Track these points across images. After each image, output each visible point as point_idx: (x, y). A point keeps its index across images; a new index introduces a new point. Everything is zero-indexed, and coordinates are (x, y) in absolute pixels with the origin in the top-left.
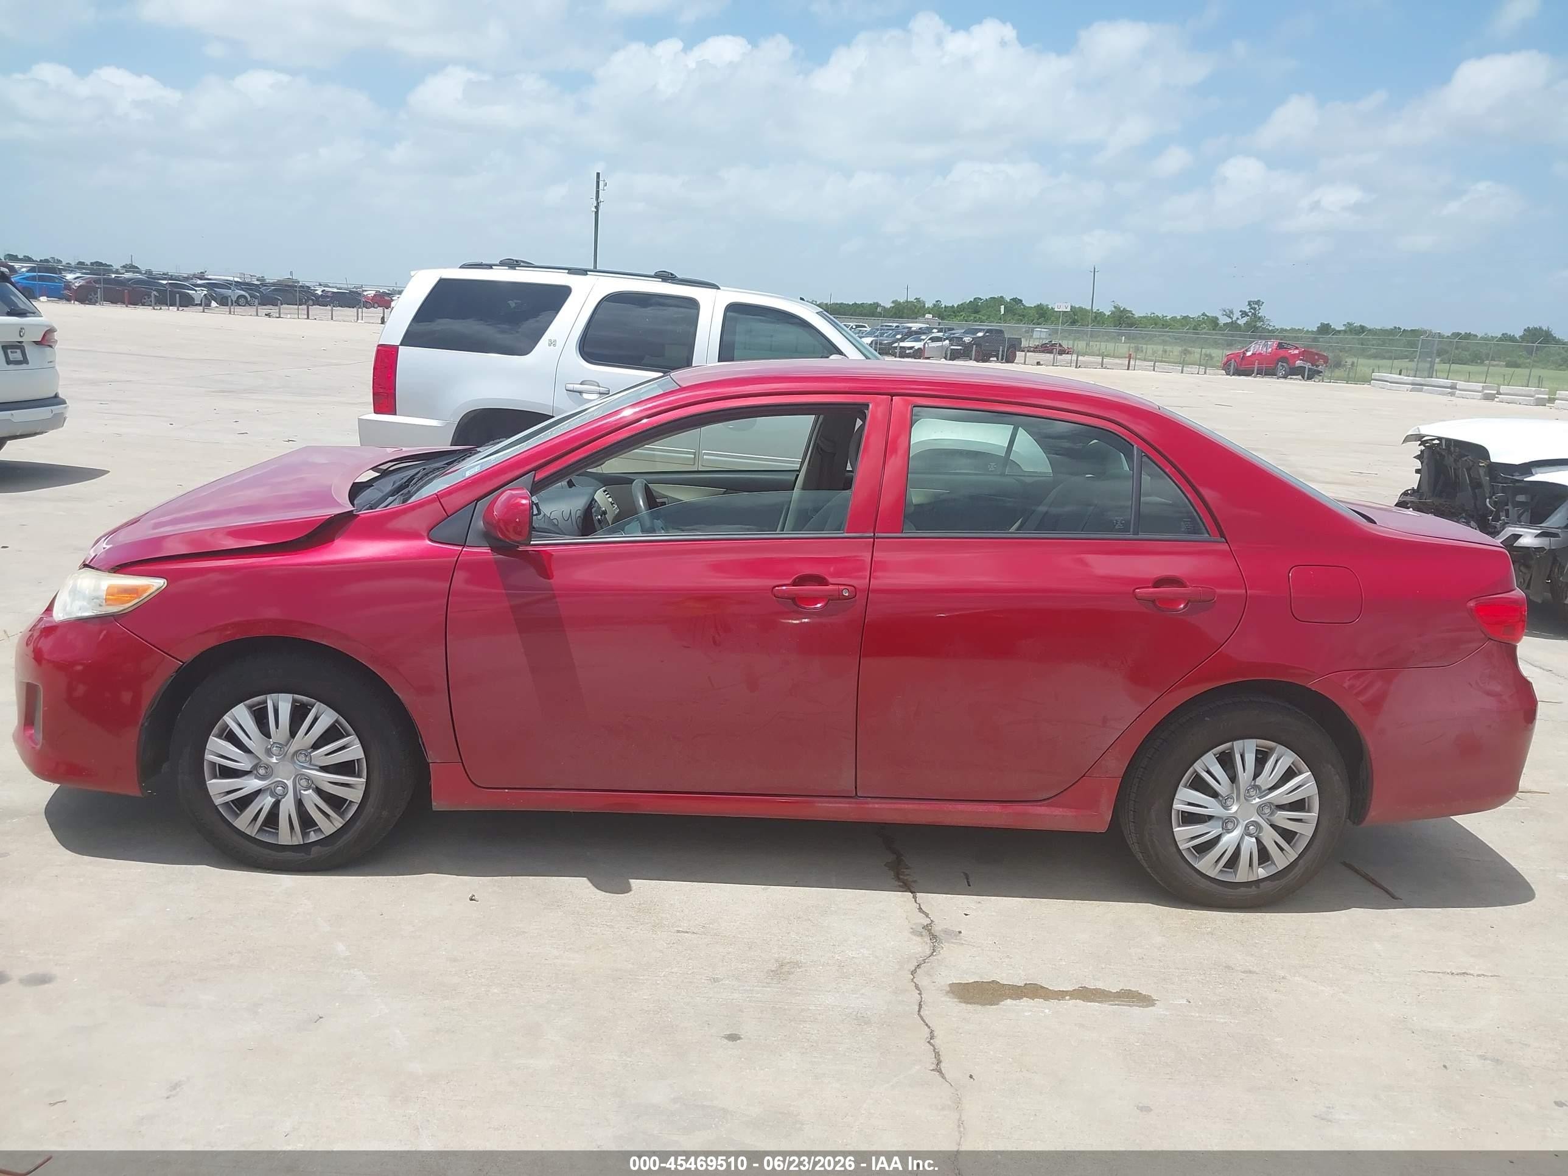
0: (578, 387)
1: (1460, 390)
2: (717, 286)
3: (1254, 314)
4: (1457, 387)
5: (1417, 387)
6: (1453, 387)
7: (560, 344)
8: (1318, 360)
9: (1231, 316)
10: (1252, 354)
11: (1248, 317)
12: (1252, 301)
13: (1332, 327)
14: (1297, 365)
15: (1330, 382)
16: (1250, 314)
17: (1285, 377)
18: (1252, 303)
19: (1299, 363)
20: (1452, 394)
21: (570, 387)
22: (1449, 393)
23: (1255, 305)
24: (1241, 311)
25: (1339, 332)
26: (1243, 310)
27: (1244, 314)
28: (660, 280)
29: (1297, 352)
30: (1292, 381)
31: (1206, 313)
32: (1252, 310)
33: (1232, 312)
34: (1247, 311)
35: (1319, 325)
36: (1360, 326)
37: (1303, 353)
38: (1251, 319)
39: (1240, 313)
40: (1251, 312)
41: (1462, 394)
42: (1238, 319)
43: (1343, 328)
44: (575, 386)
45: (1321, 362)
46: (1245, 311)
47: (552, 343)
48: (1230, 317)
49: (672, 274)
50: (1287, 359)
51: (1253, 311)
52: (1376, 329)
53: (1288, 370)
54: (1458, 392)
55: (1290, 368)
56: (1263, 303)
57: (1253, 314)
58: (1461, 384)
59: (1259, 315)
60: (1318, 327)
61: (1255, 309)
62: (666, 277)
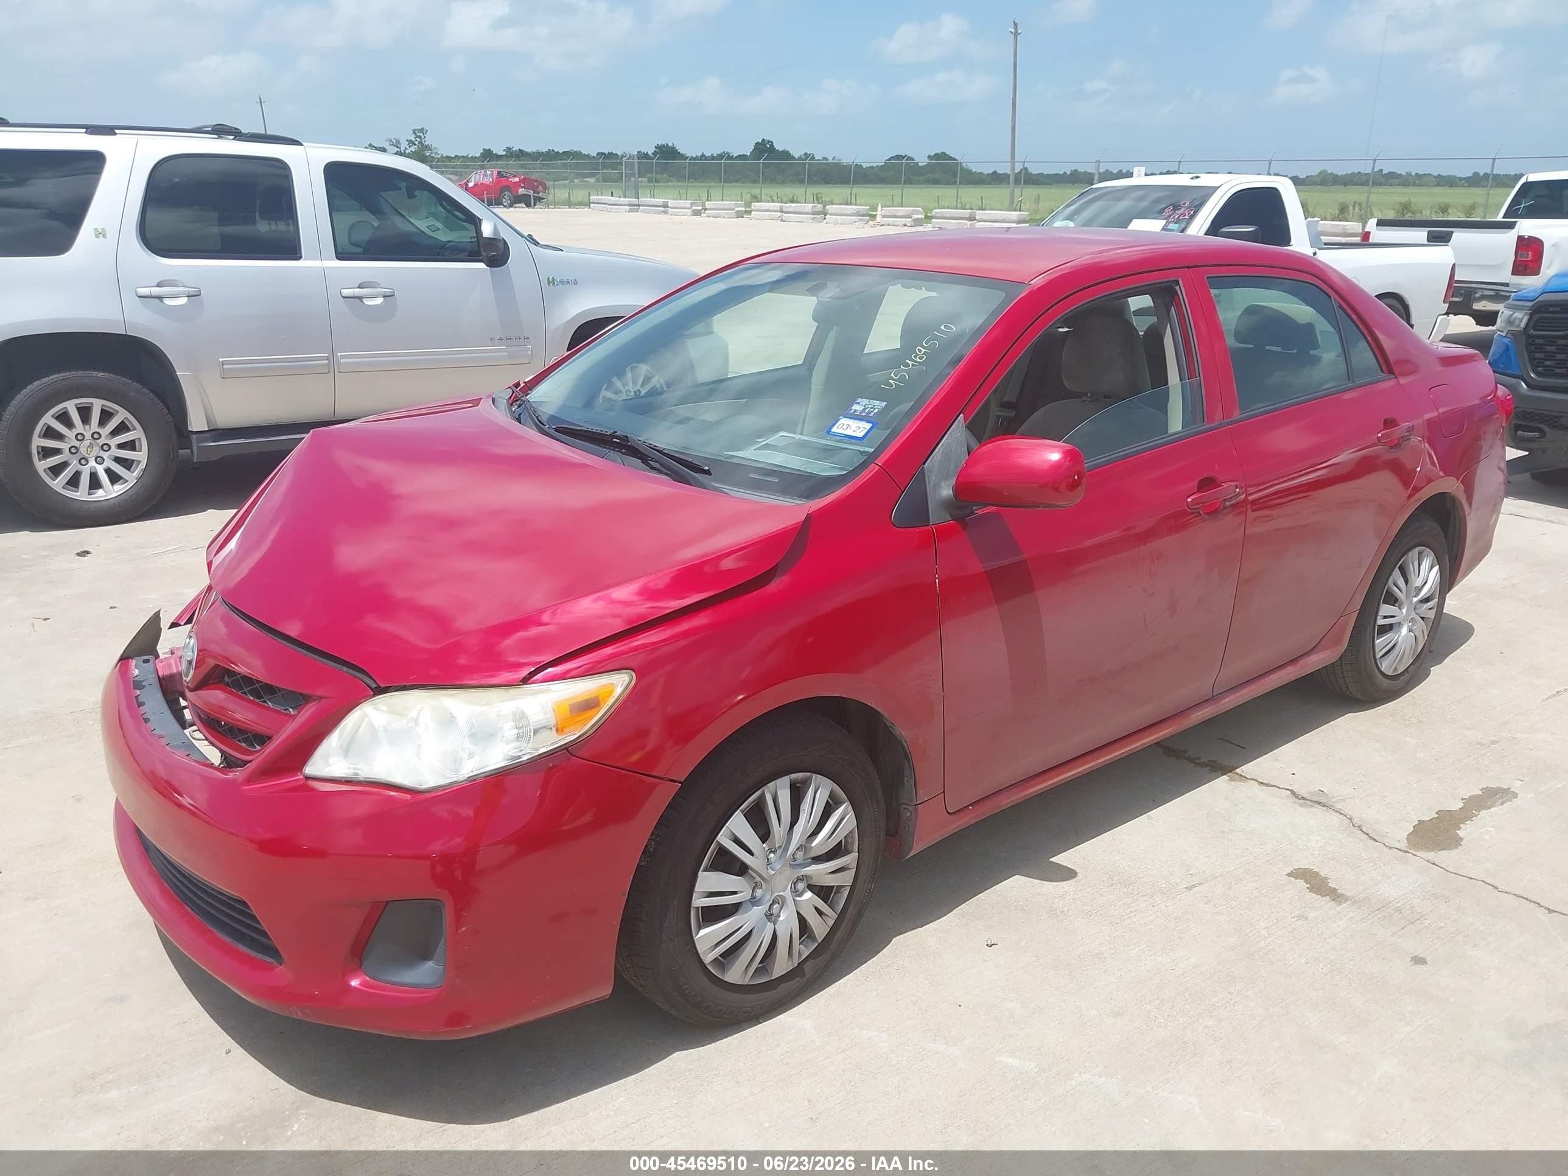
0: (157, 291)
1: (672, 208)
2: (297, 141)
3: (421, 143)
4: (669, 206)
5: (635, 207)
6: (665, 206)
7: (112, 233)
8: (537, 187)
9: (399, 145)
10: (475, 185)
11: (416, 146)
12: (415, 130)
13: (494, 152)
14: (520, 193)
15: (555, 208)
16: (417, 143)
17: (511, 206)
18: (416, 132)
19: (521, 191)
20: (666, 212)
21: (143, 291)
22: (663, 212)
23: (420, 133)
24: (407, 141)
25: (502, 156)
26: (409, 139)
27: (411, 143)
28: (216, 136)
29: (517, 180)
30: (517, 210)
31: (372, 143)
32: (417, 139)
33: (398, 142)
34: (413, 140)
35: (482, 151)
36: (519, 150)
37: (523, 181)
38: (418, 147)
39: (407, 143)
40: (417, 140)
41: (674, 212)
42: (406, 149)
43: (504, 153)
44: (152, 289)
45: (541, 188)
46: (411, 140)
47: (100, 234)
48: (398, 147)
49: (235, 128)
50: (509, 187)
51: (419, 140)
52: (534, 153)
53: (512, 198)
54: (670, 210)
55: (514, 197)
56: (427, 131)
57: (419, 142)
58: (671, 203)
59: (426, 143)
60: (481, 153)
61: (420, 137)
62: (220, 131)
